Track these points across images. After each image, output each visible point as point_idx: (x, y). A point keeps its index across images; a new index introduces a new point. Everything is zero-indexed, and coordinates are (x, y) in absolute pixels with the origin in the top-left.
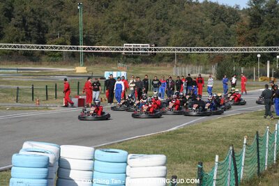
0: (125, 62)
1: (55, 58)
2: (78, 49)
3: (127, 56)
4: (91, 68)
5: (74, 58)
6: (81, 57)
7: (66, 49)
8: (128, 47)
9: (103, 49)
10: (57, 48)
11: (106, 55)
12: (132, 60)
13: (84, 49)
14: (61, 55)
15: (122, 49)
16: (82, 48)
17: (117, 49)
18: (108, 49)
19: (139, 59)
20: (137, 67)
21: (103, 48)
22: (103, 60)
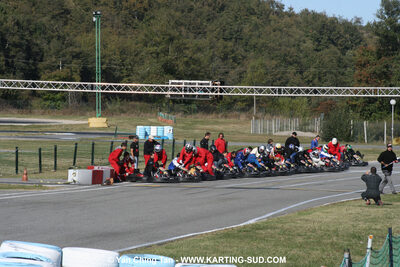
0: (171, 110)
1: (55, 102)
2: (92, 87)
3: (174, 101)
4: (114, 121)
5: (86, 102)
6: (98, 101)
7: (73, 87)
8: (175, 86)
9: (135, 89)
10: (57, 86)
11: (140, 98)
12: (182, 107)
13: (103, 88)
14: (64, 97)
15: (166, 89)
16: (99, 86)
17: (158, 89)
18: (142, 88)
19: (194, 106)
20: (190, 119)
21: (135, 87)
22: (134, 107)
